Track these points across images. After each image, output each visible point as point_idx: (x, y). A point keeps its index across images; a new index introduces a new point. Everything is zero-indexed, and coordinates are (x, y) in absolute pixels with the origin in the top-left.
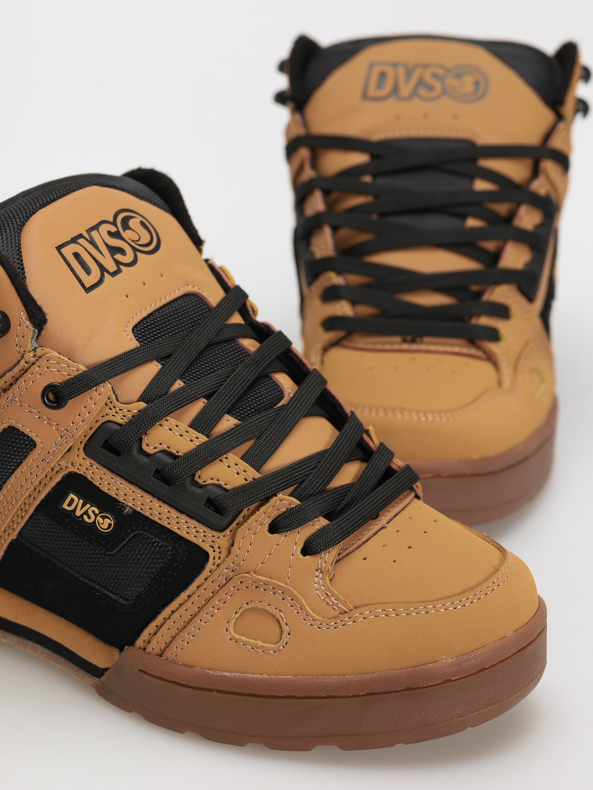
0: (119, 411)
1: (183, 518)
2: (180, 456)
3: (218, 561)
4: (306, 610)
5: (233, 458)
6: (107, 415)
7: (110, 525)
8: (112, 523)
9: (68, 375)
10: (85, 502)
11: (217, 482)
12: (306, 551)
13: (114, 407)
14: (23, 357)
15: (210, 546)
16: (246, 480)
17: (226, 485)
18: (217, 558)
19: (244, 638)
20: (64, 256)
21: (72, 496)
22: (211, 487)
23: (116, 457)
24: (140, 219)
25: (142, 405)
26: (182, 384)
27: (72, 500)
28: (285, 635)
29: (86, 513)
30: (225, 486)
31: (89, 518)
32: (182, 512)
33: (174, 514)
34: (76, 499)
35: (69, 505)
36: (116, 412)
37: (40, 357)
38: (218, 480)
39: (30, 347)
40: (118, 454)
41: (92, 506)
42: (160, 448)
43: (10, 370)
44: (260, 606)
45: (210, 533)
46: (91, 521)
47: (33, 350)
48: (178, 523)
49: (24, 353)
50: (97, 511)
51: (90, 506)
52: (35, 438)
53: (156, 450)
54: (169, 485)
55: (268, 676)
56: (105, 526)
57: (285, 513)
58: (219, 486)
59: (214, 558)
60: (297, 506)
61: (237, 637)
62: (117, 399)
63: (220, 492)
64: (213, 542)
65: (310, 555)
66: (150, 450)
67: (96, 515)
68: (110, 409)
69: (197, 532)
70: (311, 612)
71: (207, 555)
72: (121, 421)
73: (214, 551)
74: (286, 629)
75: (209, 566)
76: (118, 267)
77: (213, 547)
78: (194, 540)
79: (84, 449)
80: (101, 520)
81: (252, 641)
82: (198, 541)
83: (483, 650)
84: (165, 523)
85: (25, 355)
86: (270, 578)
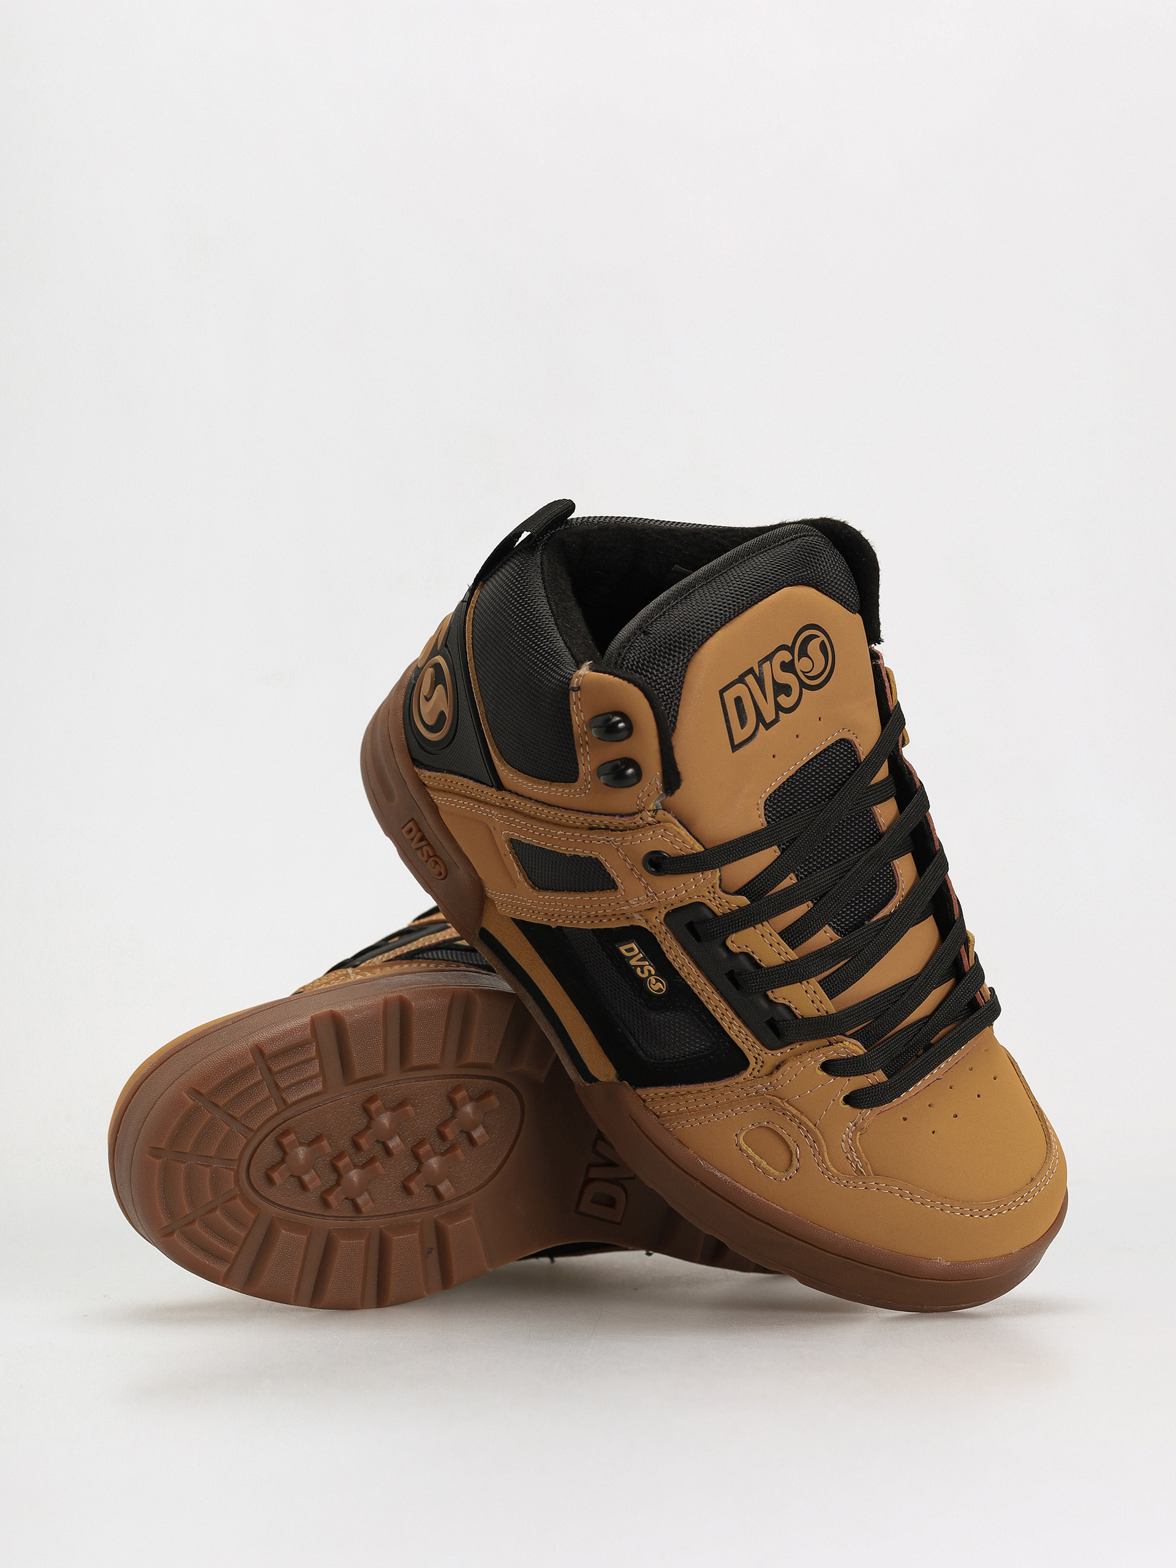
0: (717, 898)
1: (737, 1022)
2: (762, 967)
3: (756, 1073)
4: (823, 1157)
5: (813, 984)
6: (703, 896)
7: (660, 990)
8: (664, 990)
9: (680, 849)
10: (645, 958)
11: (788, 1004)
12: (848, 1100)
13: (714, 892)
14: (640, 811)
15: (754, 1057)
16: (818, 1010)
17: (796, 1009)
18: (756, 1070)
19: (750, 1151)
20: (725, 703)
21: (633, 945)
22: (780, 1008)
23: (696, 941)
24: (823, 637)
25: (743, 901)
26: (795, 881)
27: (632, 950)
28: (793, 1170)
29: (642, 967)
30: (794, 1010)
31: (643, 972)
32: (739, 1016)
33: (730, 1014)
34: (637, 950)
35: (628, 950)
36: (714, 898)
37: (659, 822)
38: (790, 1002)
39: (652, 806)
40: (699, 939)
41: (650, 965)
42: (744, 949)
43: (622, 816)
44: (779, 1131)
45: (758, 1046)
46: (642, 976)
47: (654, 811)
48: (731, 1023)
49: (643, 808)
50: (653, 972)
51: (648, 964)
52: (619, 884)
53: (739, 950)
54: (738, 990)
55: (758, 1197)
56: (656, 988)
57: (844, 1059)
58: (788, 1008)
59: (753, 1070)
60: (860, 1056)
61: (744, 1147)
62: (720, 887)
63: (787, 1015)
64: (759, 1055)
65: (850, 1105)
66: (734, 948)
67: (650, 975)
68: (709, 892)
69: (747, 1039)
70: (828, 1161)
71: (747, 1064)
72: (715, 909)
73: (756, 1063)
74: (796, 1164)
75: (746, 1074)
76: (777, 714)
77: (756, 1059)
78: (740, 1045)
79: (666, 915)
80: (654, 981)
81: (757, 1157)
82: (744, 1047)
83: (981, 1263)
84: (718, 1016)
85: (644, 813)
86: (802, 1113)
